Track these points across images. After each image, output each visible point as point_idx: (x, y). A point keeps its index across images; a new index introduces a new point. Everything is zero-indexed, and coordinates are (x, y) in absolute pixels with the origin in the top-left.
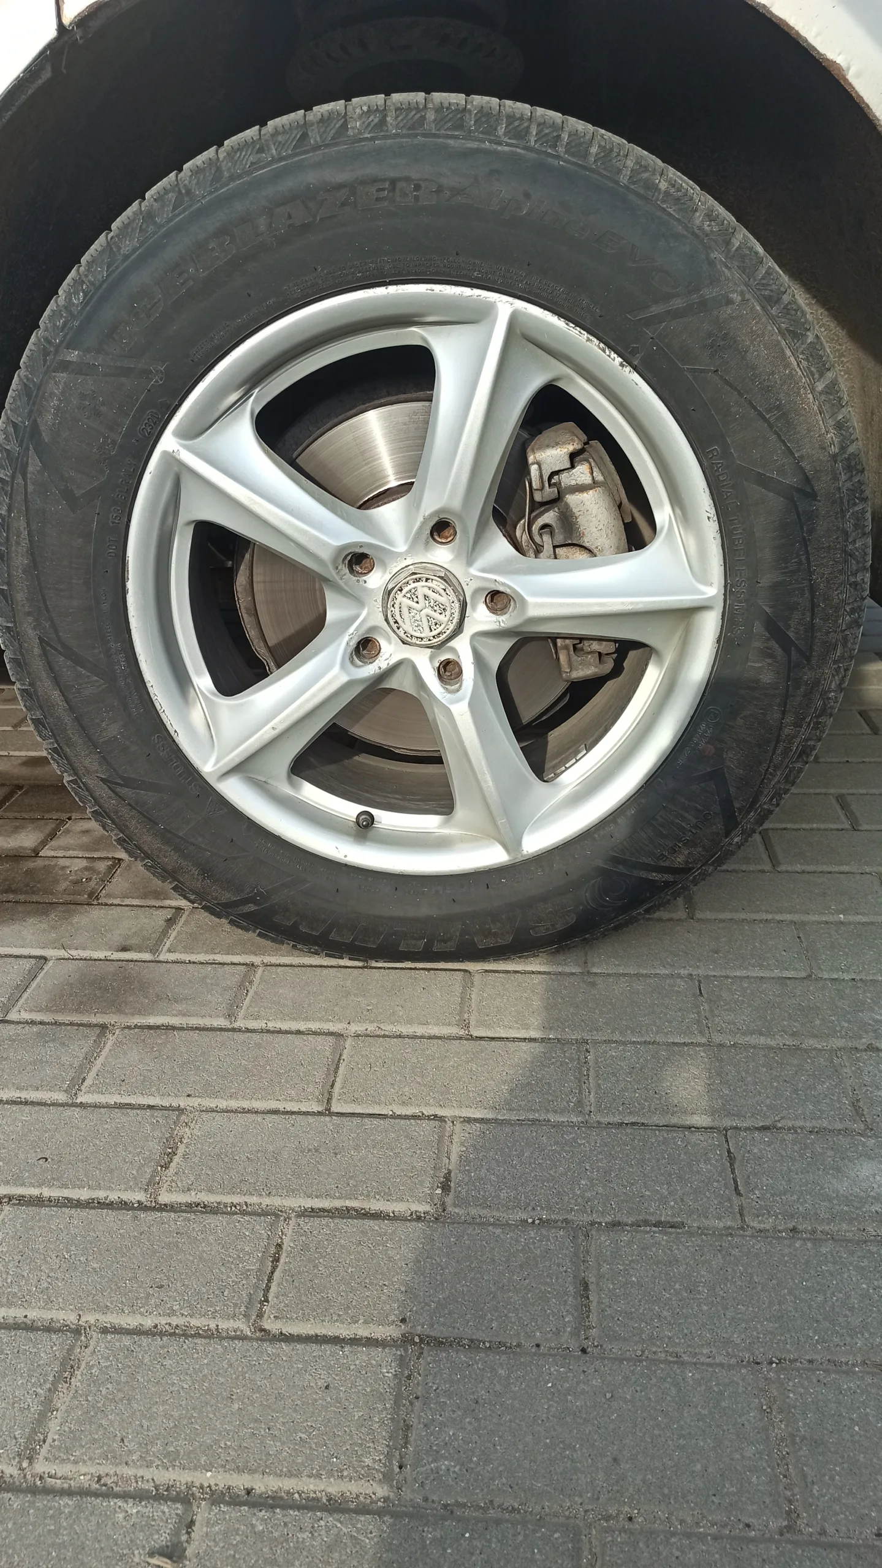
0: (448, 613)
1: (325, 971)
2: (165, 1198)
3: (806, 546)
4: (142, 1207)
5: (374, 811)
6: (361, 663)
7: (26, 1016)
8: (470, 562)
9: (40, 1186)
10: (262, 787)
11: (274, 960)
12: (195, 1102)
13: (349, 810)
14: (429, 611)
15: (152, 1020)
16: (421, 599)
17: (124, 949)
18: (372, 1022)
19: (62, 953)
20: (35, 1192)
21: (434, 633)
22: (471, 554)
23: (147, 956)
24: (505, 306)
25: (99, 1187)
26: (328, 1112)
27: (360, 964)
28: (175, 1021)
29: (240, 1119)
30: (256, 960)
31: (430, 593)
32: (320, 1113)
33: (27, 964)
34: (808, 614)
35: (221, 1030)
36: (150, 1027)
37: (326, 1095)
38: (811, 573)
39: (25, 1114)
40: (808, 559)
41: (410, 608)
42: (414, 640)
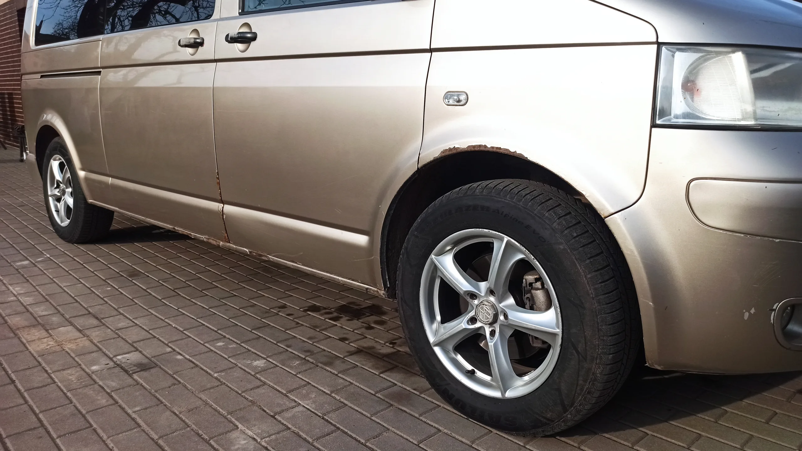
0: (490, 316)
1: (455, 415)
2: (367, 444)
3: (583, 323)
4: (362, 443)
5: (476, 370)
6: (470, 324)
7: (379, 396)
8: (500, 302)
9: (348, 430)
10: (446, 352)
11: (446, 407)
12: (393, 429)
13: (469, 367)
14: (486, 314)
15: (403, 408)
16: (484, 310)
17: (414, 390)
18: (450, 431)
19: (401, 385)
20: (347, 431)
21: (487, 321)
22: (501, 300)
23: (418, 393)
24: (506, 238)
25: (358, 436)
26: (418, 445)
27: (466, 417)
28: (408, 411)
29: (397, 437)
30: (442, 405)
31: (486, 309)
32: (416, 444)
33: (390, 384)
34: (584, 345)
35: (416, 417)
36: (401, 410)
37: (421, 441)
38: (585, 332)
39: (359, 416)
40: (583, 327)
41: (481, 312)
42: (482, 321)
